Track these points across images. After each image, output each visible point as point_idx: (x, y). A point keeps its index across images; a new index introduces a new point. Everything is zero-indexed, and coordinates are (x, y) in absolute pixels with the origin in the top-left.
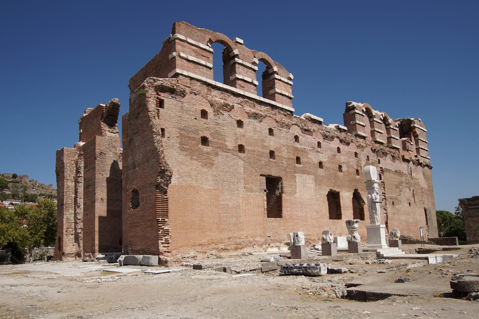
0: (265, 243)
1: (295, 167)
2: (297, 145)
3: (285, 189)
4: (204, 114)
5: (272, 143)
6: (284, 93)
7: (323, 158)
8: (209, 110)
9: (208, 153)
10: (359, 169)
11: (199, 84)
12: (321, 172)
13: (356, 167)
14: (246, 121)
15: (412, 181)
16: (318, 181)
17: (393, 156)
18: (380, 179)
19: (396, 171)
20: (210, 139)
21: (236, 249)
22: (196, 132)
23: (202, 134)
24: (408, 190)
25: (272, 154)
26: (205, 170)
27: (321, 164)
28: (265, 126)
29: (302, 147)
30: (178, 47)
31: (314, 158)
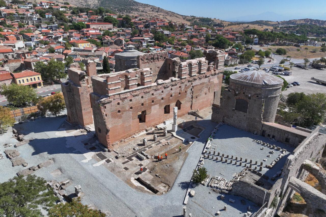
0: (139, 132)
1: (151, 104)
2: (153, 96)
3: (147, 113)
4: (119, 104)
5: (142, 101)
6: (148, 81)
7: (164, 96)
8: (120, 102)
9: (120, 115)
10: (181, 92)
11: (116, 95)
12: (162, 101)
13: (179, 92)
14: (133, 98)
15: (210, 84)
16: (161, 105)
17: (200, 78)
18: (191, 90)
19: (201, 84)
20: (121, 110)
21: (130, 137)
22: (116, 110)
23: (118, 110)
24: (206, 88)
25: (142, 104)
26: (119, 120)
27: (162, 99)
28: (140, 96)
29: (155, 96)
30: (109, 87)
31: (160, 98)
